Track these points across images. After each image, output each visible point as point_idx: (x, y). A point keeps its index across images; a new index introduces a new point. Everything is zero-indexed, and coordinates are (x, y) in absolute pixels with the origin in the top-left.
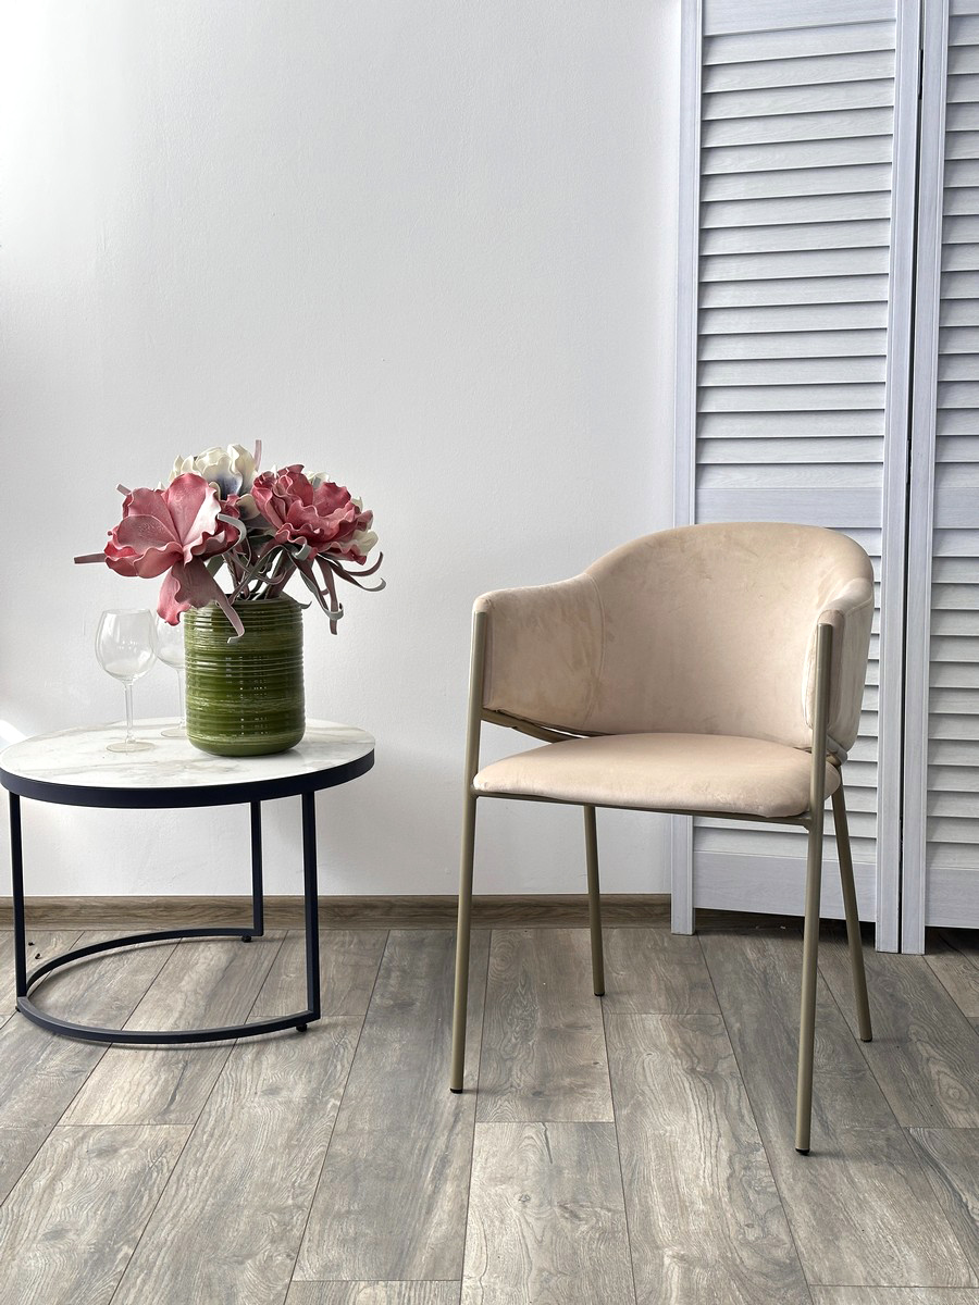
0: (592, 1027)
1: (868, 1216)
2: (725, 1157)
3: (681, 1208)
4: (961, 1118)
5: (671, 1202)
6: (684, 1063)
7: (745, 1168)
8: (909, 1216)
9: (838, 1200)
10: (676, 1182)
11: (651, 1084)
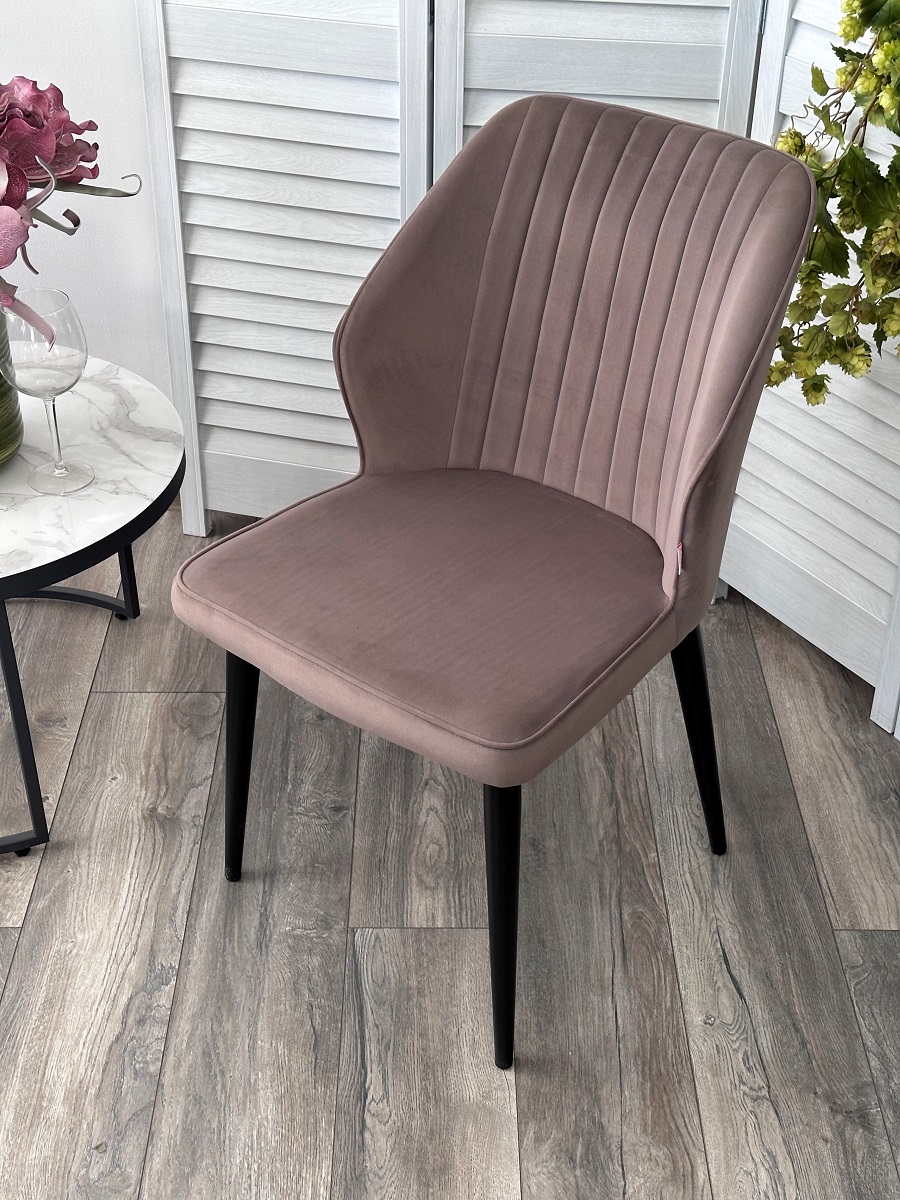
0: (67, 722)
1: (246, 1122)
2: (123, 1000)
3: (35, 1109)
4: (422, 908)
5: (26, 1100)
6: (149, 795)
7: (141, 1022)
8: (292, 1120)
9: (224, 1087)
10: (48, 1056)
11: (93, 846)
